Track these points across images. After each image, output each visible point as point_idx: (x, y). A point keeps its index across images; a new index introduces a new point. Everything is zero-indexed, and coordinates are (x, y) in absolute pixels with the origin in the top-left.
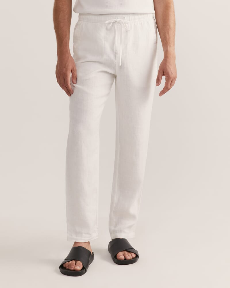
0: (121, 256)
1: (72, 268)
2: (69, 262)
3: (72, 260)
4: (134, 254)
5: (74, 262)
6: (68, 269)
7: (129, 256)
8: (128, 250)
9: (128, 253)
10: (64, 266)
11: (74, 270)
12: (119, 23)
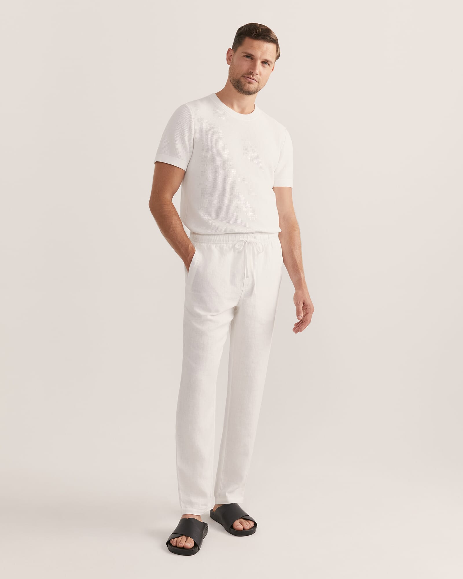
0: (238, 525)
1: (181, 545)
2: (178, 537)
3: (182, 535)
4: (251, 521)
5: (184, 537)
6: (176, 547)
7: (248, 525)
8: (244, 517)
9: (245, 521)
10: (171, 542)
11: (183, 548)
12: (249, 243)
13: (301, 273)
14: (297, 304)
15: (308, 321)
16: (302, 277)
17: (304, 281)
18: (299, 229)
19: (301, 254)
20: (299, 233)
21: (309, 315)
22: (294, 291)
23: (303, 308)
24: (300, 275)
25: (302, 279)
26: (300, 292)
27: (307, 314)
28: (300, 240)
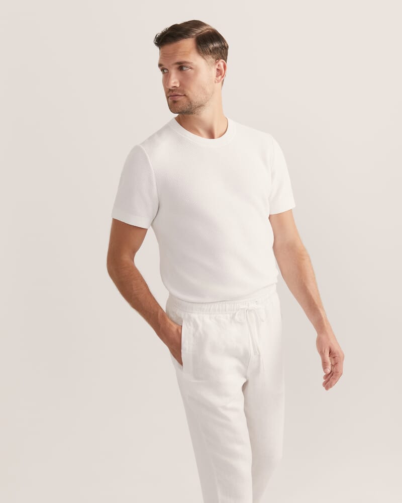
13: (321, 312)
14: (322, 353)
15: (340, 373)
16: (323, 316)
17: (327, 321)
18: (309, 257)
19: (317, 287)
20: (310, 261)
21: (339, 365)
22: (316, 335)
23: (329, 356)
24: (320, 314)
25: (324, 319)
26: (324, 337)
27: (336, 364)
28: (312, 269)
